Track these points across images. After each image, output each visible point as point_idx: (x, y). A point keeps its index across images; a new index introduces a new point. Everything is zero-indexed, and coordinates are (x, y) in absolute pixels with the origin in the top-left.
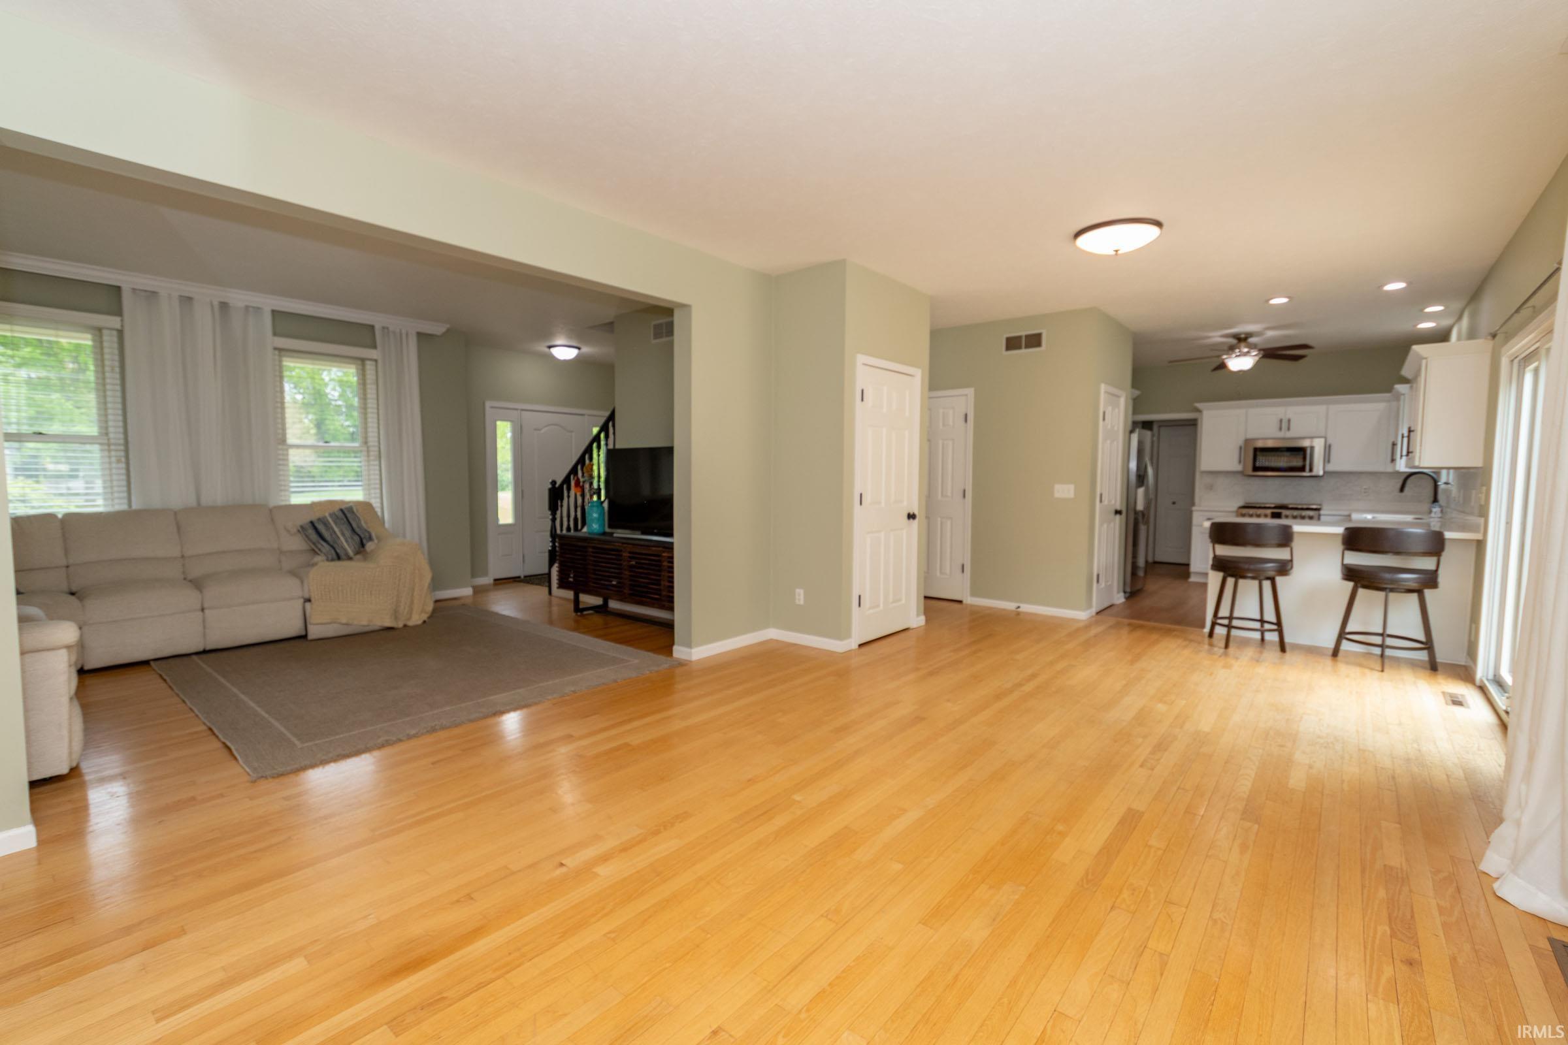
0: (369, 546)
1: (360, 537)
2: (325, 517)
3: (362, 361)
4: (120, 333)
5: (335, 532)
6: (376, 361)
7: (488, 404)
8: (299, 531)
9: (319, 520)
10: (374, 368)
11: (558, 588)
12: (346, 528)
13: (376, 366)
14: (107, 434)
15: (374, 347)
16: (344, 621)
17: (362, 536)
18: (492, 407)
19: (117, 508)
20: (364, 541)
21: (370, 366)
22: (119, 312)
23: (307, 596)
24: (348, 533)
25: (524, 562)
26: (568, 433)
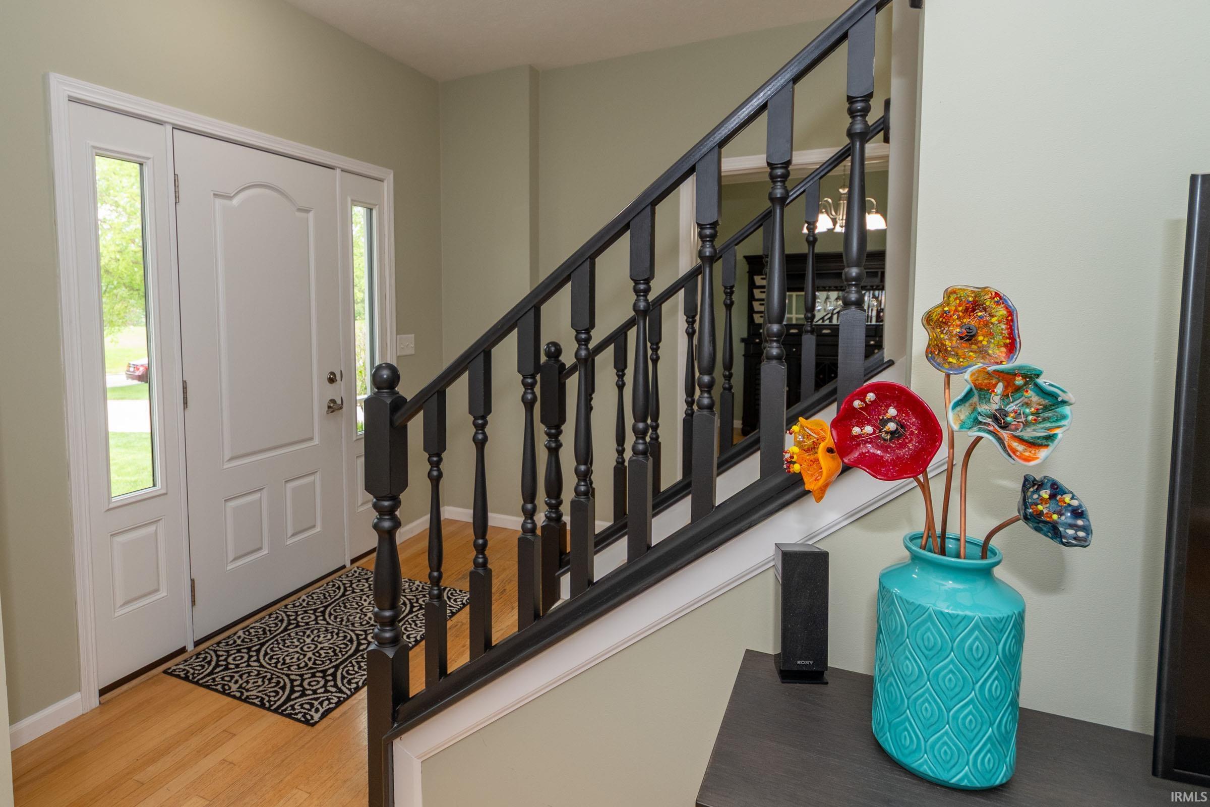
25: (193, 602)
26: (298, 214)
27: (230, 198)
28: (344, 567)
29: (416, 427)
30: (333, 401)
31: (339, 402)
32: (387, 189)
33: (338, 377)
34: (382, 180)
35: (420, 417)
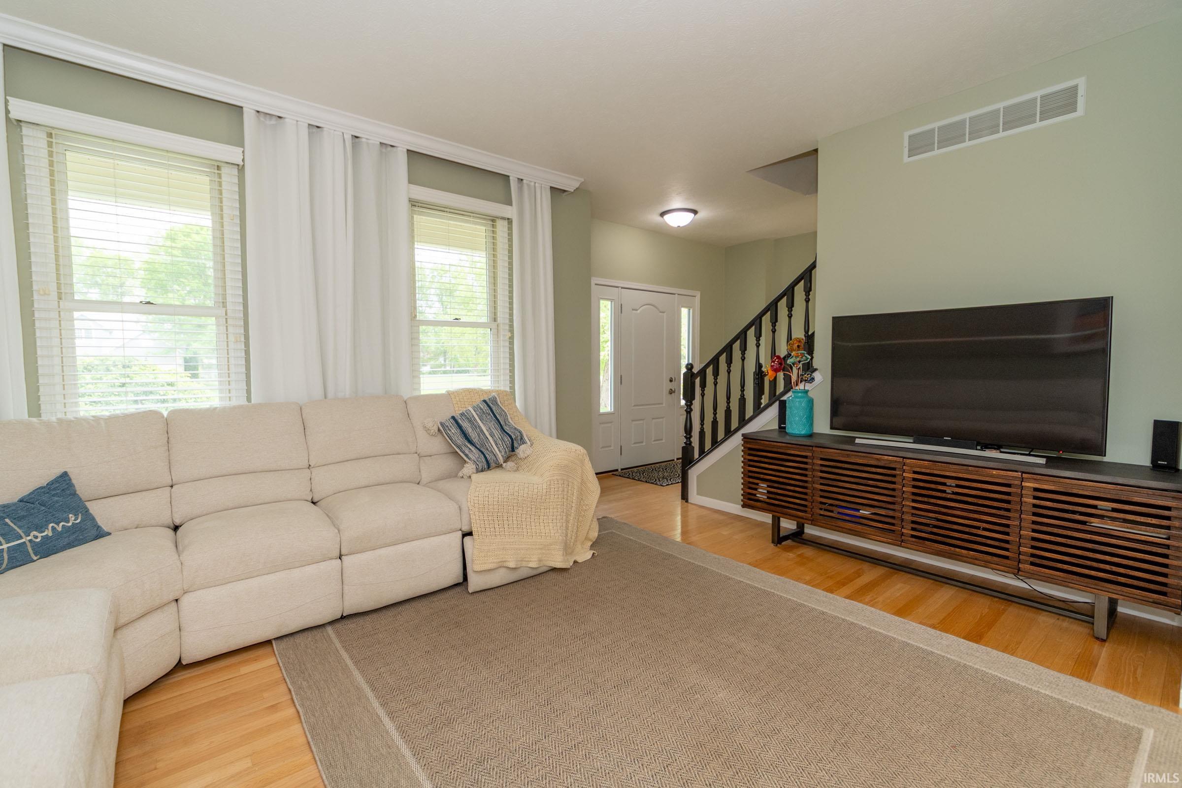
0: (522, 450)
1: (510, 437)
2: (468, 411)
3: (493, 220)
4: (241, 169)
5: (482, 431)
6: (510, 221)
7: (594, 280)
8: (439, 430)
9: (462, 414)
10: (506, 229)
11: (698, 494)
12: (493, 424)
13: (510, 229)
14: (224, 304)
15: (510, 204)
16: (512, 565)
17: (513, 437)
18: (596, 284)
19: (234, 402)
20: (516, 445)
21: (501, 226)
22: (240, 143)
23: (466, 529)
24: (497, 433)
25: (621, 454)
26: (661, 314)
27: (637, 310)
28: (673, 460)
29: (698, 381)
30: (671, 389)
31: (673, 390)
32: (698, 299)
33: (674, 380)
34: (695, 296)
35: (699, 378)
